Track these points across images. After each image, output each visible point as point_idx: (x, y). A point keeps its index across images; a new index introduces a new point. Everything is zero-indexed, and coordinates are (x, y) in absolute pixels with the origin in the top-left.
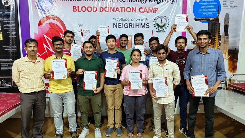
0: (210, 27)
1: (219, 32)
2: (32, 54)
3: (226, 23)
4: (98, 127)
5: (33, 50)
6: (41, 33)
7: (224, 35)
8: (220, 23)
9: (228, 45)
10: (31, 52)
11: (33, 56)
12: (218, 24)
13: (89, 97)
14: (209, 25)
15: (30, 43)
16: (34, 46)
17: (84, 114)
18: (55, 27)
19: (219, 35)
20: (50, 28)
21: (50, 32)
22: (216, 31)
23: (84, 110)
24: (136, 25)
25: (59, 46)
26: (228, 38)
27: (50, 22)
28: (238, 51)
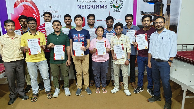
0: (156, 7)
1: (163, 11)
2: (11, 32)
3: (168, 4)
4: (67, 87)
5: (11, 28)
6: (17, 14)
7: (166, 13)
8: (163, 4)
9: (169, 22)
10: (9, 30)
11: (11, 33)
12: (162, 5)
13: (59, 65)
14: (155, 5)
15: (8, 23)
16: (12, 26)
17: (56, 78)
18: (29, 9)
19: (162, 14)
20: (24, 9)
21: (25, 13)
22: (160, 10)
23: (56, 75)
24: (97, 7)
25: (32, 25)
26: (170, 16)
27: (24, 4)
28: (177, 26)
